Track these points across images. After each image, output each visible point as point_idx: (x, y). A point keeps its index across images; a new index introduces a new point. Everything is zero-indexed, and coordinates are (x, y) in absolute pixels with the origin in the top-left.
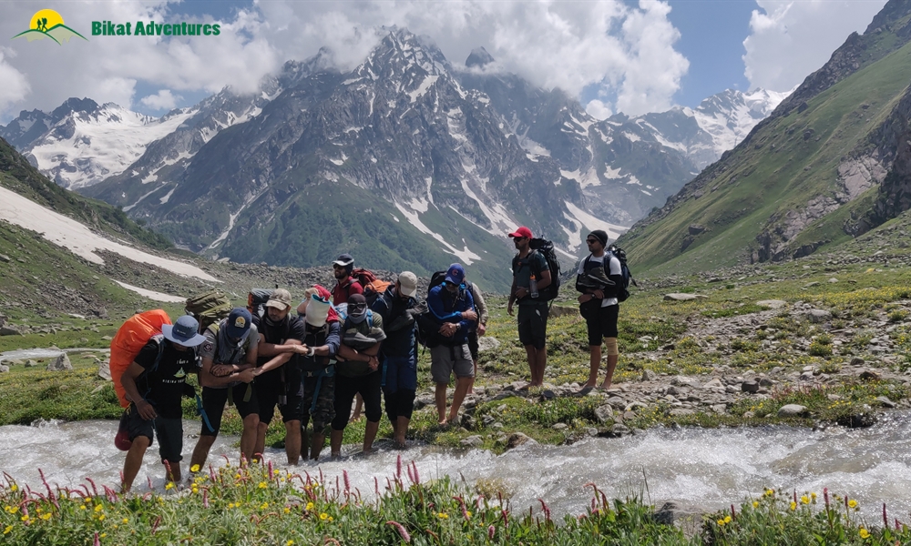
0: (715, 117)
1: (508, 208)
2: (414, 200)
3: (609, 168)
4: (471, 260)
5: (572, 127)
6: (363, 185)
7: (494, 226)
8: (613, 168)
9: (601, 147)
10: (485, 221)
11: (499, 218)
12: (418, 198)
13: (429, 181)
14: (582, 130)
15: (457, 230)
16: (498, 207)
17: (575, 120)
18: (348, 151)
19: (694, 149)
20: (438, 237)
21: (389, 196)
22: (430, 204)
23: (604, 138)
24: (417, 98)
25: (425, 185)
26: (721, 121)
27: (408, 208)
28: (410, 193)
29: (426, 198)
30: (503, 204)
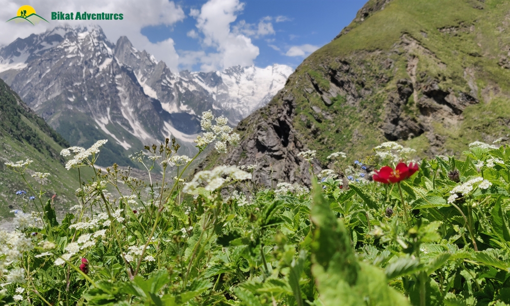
0: (230, 78)
1: (141, 124)
2: (102, 118)
3: (182, 104)
4: (128, 147)
5: (166, 82)
6: (82, 111)
7: (135, 132)
8: (184, 104)
9: (180, 94)
10: (131, 129)
11: (137, 128)
12: (104, 117)
13: (108, 109)
14: (171, 84)
15: (121, 133)
16: (137, 123)
17: (168, 79)
18: (76, 95)
19: (220, 92)
20: (113, 136)
21: (93, 116)
22: (109, 121)
23: (181, 89)
24: (103, 69)
25: (107, 111)
26: (233, 80)
27: (100, 121)
28: (100, 115)
29: (108, 118)
30: (139, 122)
